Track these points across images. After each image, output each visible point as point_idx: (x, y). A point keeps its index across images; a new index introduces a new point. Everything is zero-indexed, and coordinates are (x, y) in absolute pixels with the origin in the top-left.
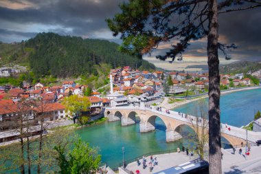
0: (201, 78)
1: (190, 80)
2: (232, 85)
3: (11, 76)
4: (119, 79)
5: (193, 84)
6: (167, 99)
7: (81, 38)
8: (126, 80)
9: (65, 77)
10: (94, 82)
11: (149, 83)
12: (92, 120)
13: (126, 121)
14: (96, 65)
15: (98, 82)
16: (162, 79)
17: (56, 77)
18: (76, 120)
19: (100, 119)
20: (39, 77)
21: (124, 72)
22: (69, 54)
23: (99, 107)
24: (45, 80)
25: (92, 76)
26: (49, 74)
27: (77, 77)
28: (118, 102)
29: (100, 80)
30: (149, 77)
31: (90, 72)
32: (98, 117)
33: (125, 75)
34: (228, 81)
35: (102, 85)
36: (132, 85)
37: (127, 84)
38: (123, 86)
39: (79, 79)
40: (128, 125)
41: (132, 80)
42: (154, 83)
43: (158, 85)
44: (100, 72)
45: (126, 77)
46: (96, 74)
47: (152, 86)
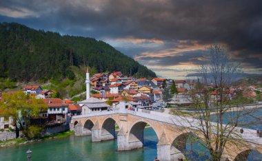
1: (202, 90)
2: (260, 99)
4: (104, 85)
6: (167, 111)
7: (58, 34)
8: (113, 86)
9: (28, 81)
10: (68, 89)
11: (144, 90)
12: (48, 134)
13: (99, 134)
14: (73, 67)
15: (73, 88)
16: (163, 87)
17: (15, 81)
18: (21, 133)
19: (62, 132)
21: (111, 77)
22: (37, 50)
23: (62, 115)
25: (67, 80)
26: (5, 77)
27: (45, 81)
28: (93, 109)
29: (77, 85)
30: (146, 84)
31: (65, 75)
32: (60, 129)
33: (113, 81)
34: (254, 94)
35: (79, 92)
36: (120, 92)
37: (114, 91)
38: (107, 93)
39: (49, 83)
40: (102, 141)
41: (121, 87)
42: (152, 90)
43: (158, 95)
44: (77, 76)
45: (113, 83)
46: (72, 78)
47: (148, 94)
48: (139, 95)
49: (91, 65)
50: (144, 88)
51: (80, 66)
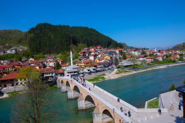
0: (155, 54)
1: (144, 55)
2: (181, 59)
3: (16, 53)
4: (87, 55)
5: (145, 59)
6: (116, 70)
8: (92, 56)
13: (65, 88)
17: (44, 54)
20: (34, 54)
22: (54, 37)
23: (52, 77)
24: (38, 56)
27: (58, 54)
32: (51, 84)
34: (178, 56)
36: (95, 59)
41: (95, 56)
45: (93, 53)
47: (108, 60)
48: (103, 61)
49: (84, 43)
50: (107, 57)
51: (78, 44)
